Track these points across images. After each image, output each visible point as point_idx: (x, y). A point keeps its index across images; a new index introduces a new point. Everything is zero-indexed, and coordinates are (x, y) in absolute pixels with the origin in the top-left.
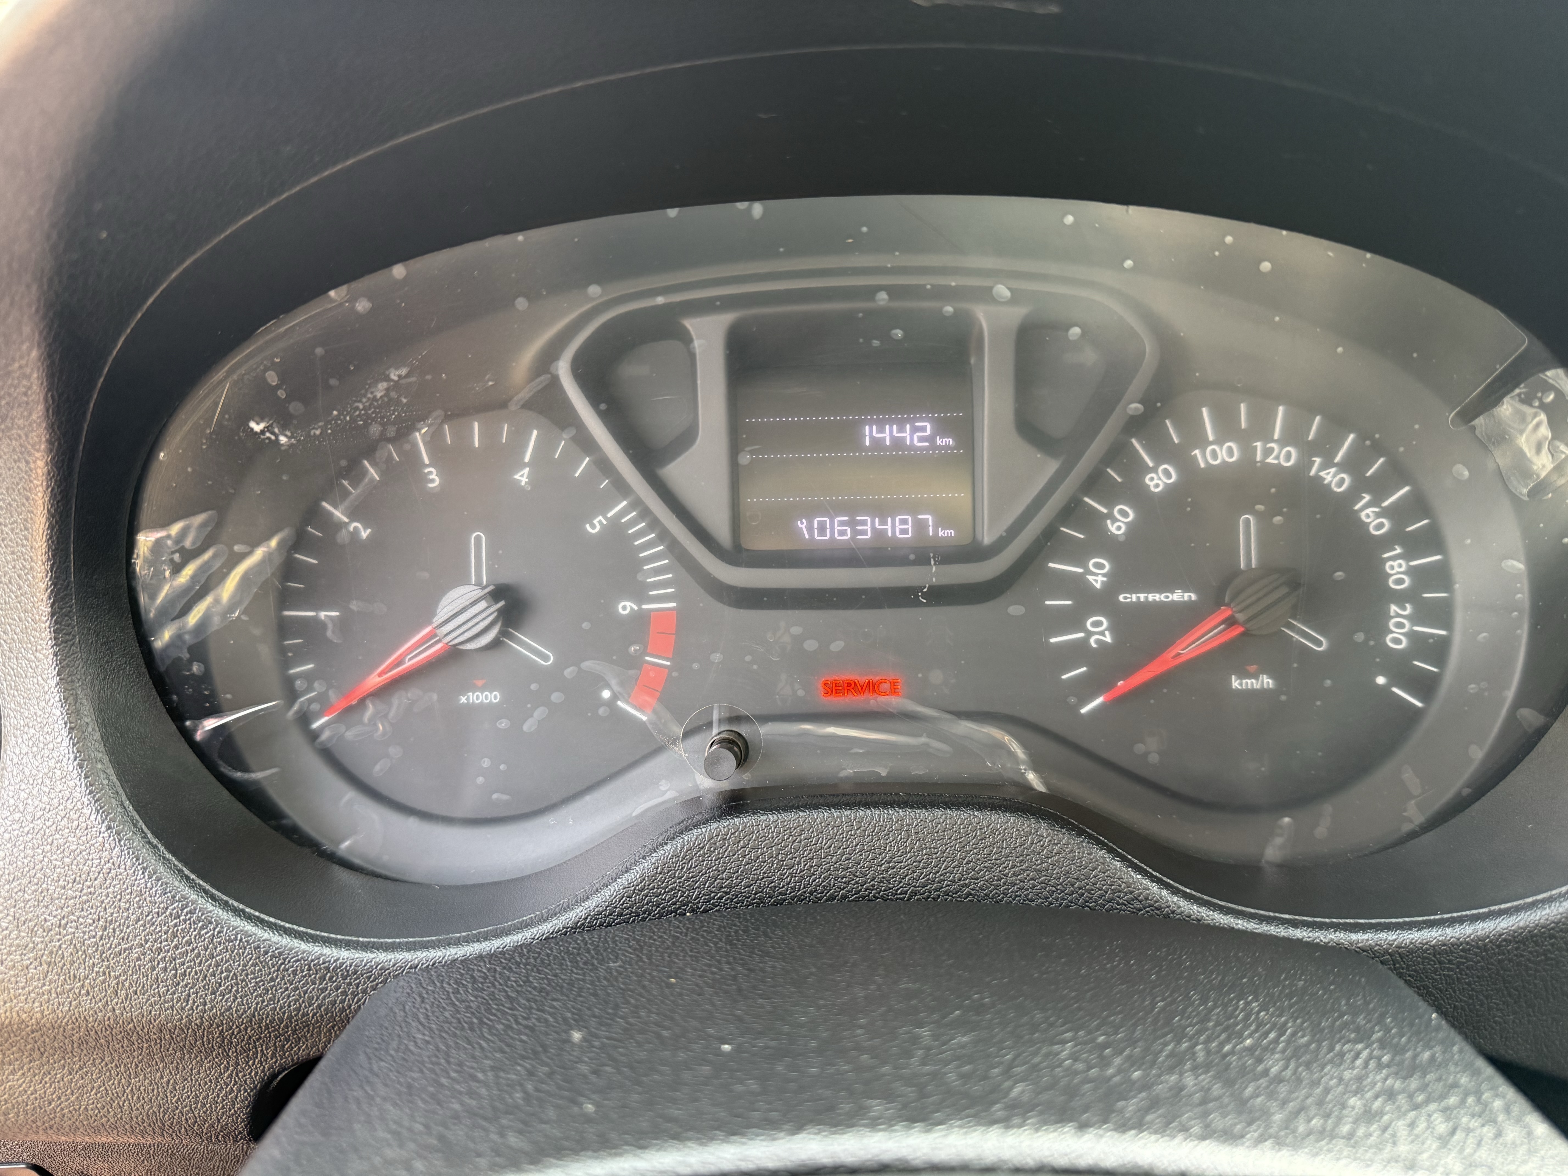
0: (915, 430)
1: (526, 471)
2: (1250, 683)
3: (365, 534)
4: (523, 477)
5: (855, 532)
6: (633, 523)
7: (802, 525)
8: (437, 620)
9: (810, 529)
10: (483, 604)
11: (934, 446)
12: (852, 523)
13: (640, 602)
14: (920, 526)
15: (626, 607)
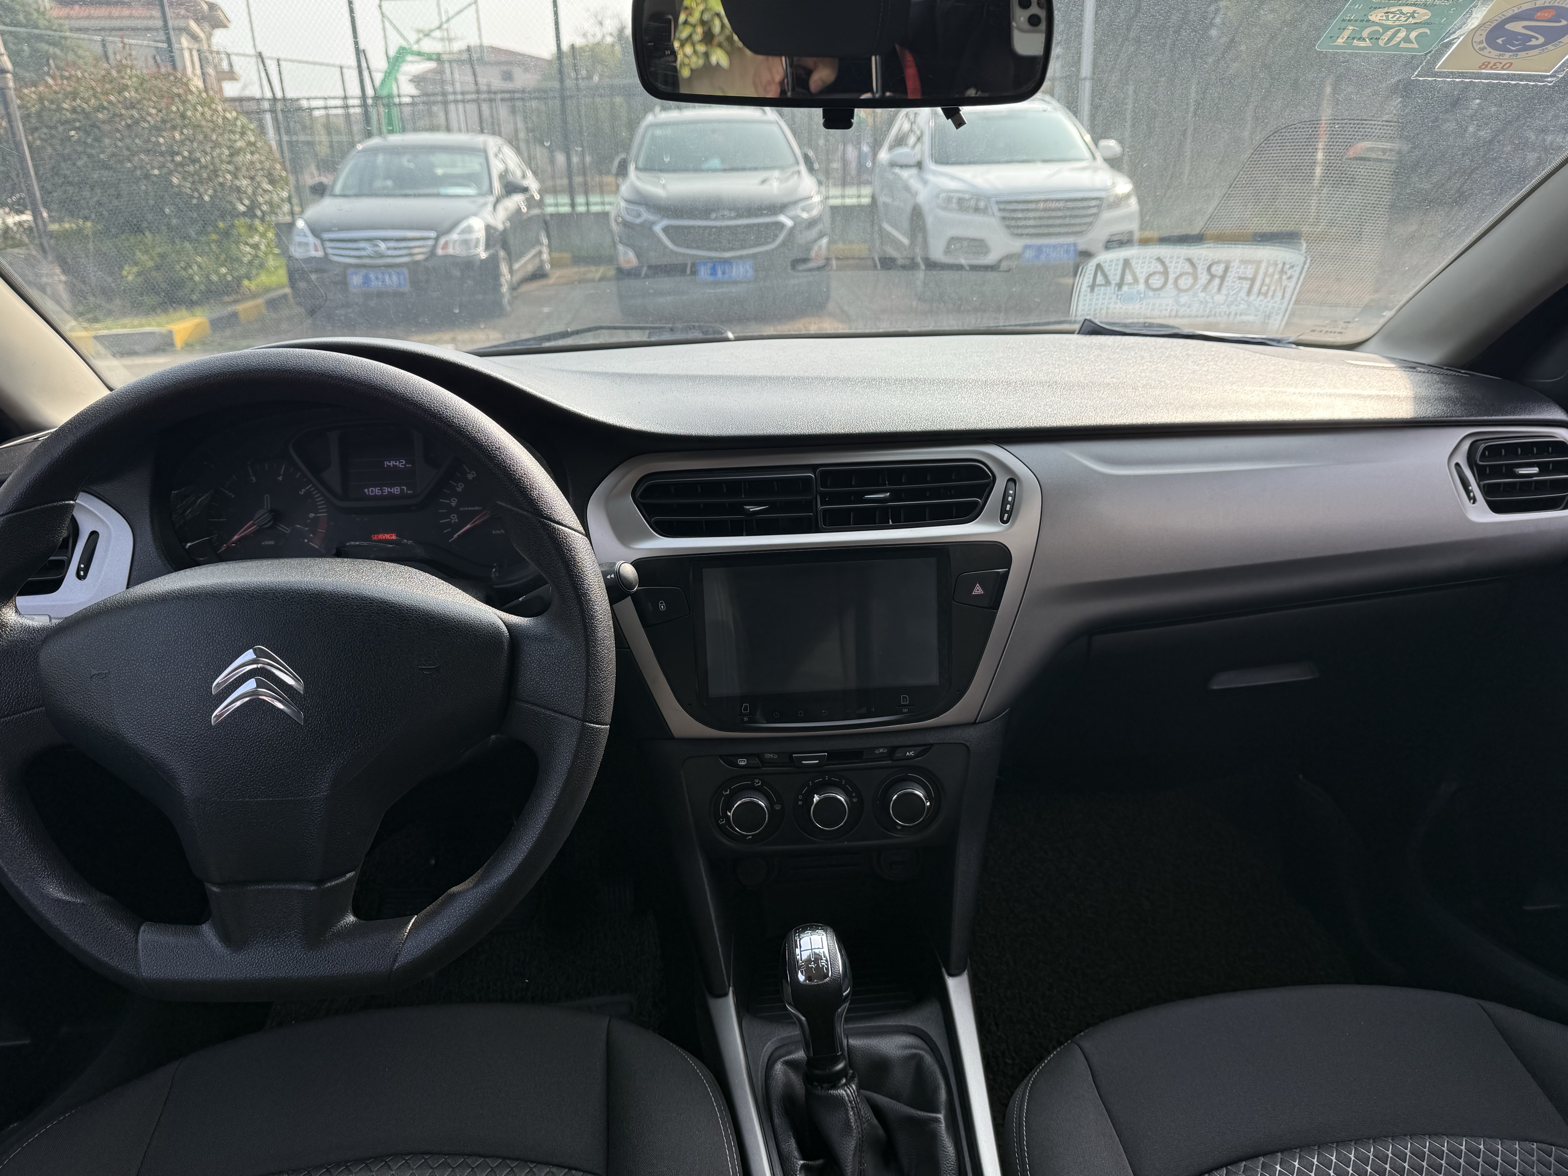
0: (400, 462)
1: (281, 477)
2: (498, 532)
3: (233, 496)
4: (280, 478)
5: (382, 492)
6: (313, 491)
7: (366, 490)
8: (255, 519)
9: (368, 491)
10: (267, 514)
11: (406, 467)
12: (381, 490)
13: (316, 513)
14: (402, 490)
15: (312, 515)
